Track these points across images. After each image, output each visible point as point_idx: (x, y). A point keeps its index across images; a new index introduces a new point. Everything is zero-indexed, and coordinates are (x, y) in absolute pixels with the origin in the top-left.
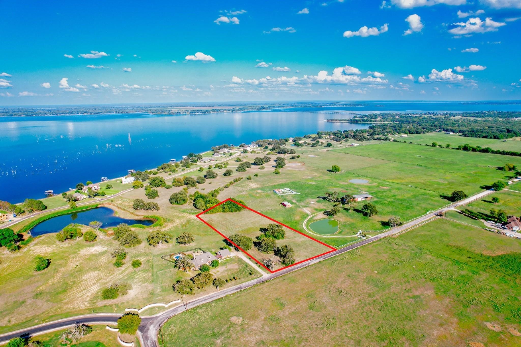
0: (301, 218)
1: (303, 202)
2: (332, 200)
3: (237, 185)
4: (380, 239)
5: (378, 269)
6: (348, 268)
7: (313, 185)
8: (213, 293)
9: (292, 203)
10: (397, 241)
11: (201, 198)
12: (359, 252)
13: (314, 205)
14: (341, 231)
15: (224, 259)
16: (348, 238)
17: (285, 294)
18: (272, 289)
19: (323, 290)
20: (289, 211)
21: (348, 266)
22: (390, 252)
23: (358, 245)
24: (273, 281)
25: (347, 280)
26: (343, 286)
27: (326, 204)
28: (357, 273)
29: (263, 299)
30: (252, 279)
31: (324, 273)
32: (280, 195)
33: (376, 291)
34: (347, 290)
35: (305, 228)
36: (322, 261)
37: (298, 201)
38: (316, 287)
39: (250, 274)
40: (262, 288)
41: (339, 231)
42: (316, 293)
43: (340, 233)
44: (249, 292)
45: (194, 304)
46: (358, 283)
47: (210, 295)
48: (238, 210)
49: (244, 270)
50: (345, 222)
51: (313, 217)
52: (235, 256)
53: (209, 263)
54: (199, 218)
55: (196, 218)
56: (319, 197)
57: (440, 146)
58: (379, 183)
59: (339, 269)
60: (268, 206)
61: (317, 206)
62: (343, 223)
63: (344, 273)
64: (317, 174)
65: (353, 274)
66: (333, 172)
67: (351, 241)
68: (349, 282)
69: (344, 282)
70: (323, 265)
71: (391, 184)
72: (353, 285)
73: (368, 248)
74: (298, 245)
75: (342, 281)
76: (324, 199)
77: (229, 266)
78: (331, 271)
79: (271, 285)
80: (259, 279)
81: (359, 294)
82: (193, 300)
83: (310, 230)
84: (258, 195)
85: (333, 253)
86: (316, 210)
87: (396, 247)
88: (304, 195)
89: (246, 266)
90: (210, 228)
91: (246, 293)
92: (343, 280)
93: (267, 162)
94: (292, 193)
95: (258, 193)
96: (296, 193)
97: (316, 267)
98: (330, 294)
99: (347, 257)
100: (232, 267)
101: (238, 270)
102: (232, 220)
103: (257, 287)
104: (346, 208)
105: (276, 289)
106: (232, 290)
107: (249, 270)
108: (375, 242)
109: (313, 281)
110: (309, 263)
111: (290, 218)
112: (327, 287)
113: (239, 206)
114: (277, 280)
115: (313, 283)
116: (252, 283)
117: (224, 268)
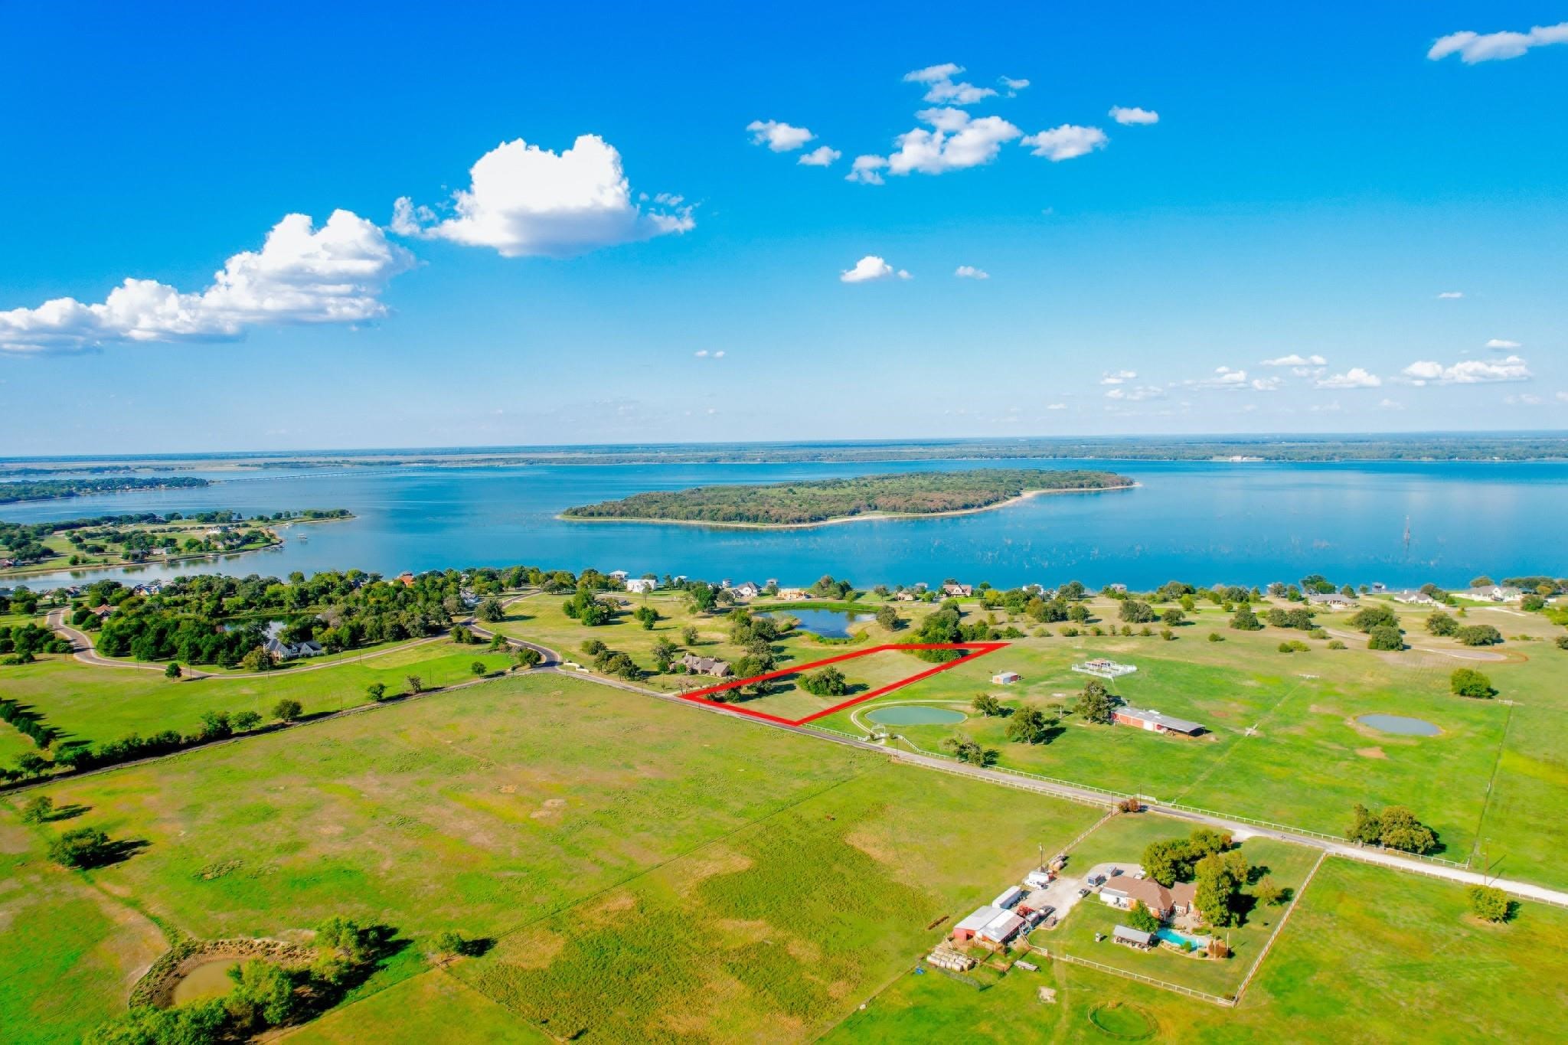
32: (1075, 669)
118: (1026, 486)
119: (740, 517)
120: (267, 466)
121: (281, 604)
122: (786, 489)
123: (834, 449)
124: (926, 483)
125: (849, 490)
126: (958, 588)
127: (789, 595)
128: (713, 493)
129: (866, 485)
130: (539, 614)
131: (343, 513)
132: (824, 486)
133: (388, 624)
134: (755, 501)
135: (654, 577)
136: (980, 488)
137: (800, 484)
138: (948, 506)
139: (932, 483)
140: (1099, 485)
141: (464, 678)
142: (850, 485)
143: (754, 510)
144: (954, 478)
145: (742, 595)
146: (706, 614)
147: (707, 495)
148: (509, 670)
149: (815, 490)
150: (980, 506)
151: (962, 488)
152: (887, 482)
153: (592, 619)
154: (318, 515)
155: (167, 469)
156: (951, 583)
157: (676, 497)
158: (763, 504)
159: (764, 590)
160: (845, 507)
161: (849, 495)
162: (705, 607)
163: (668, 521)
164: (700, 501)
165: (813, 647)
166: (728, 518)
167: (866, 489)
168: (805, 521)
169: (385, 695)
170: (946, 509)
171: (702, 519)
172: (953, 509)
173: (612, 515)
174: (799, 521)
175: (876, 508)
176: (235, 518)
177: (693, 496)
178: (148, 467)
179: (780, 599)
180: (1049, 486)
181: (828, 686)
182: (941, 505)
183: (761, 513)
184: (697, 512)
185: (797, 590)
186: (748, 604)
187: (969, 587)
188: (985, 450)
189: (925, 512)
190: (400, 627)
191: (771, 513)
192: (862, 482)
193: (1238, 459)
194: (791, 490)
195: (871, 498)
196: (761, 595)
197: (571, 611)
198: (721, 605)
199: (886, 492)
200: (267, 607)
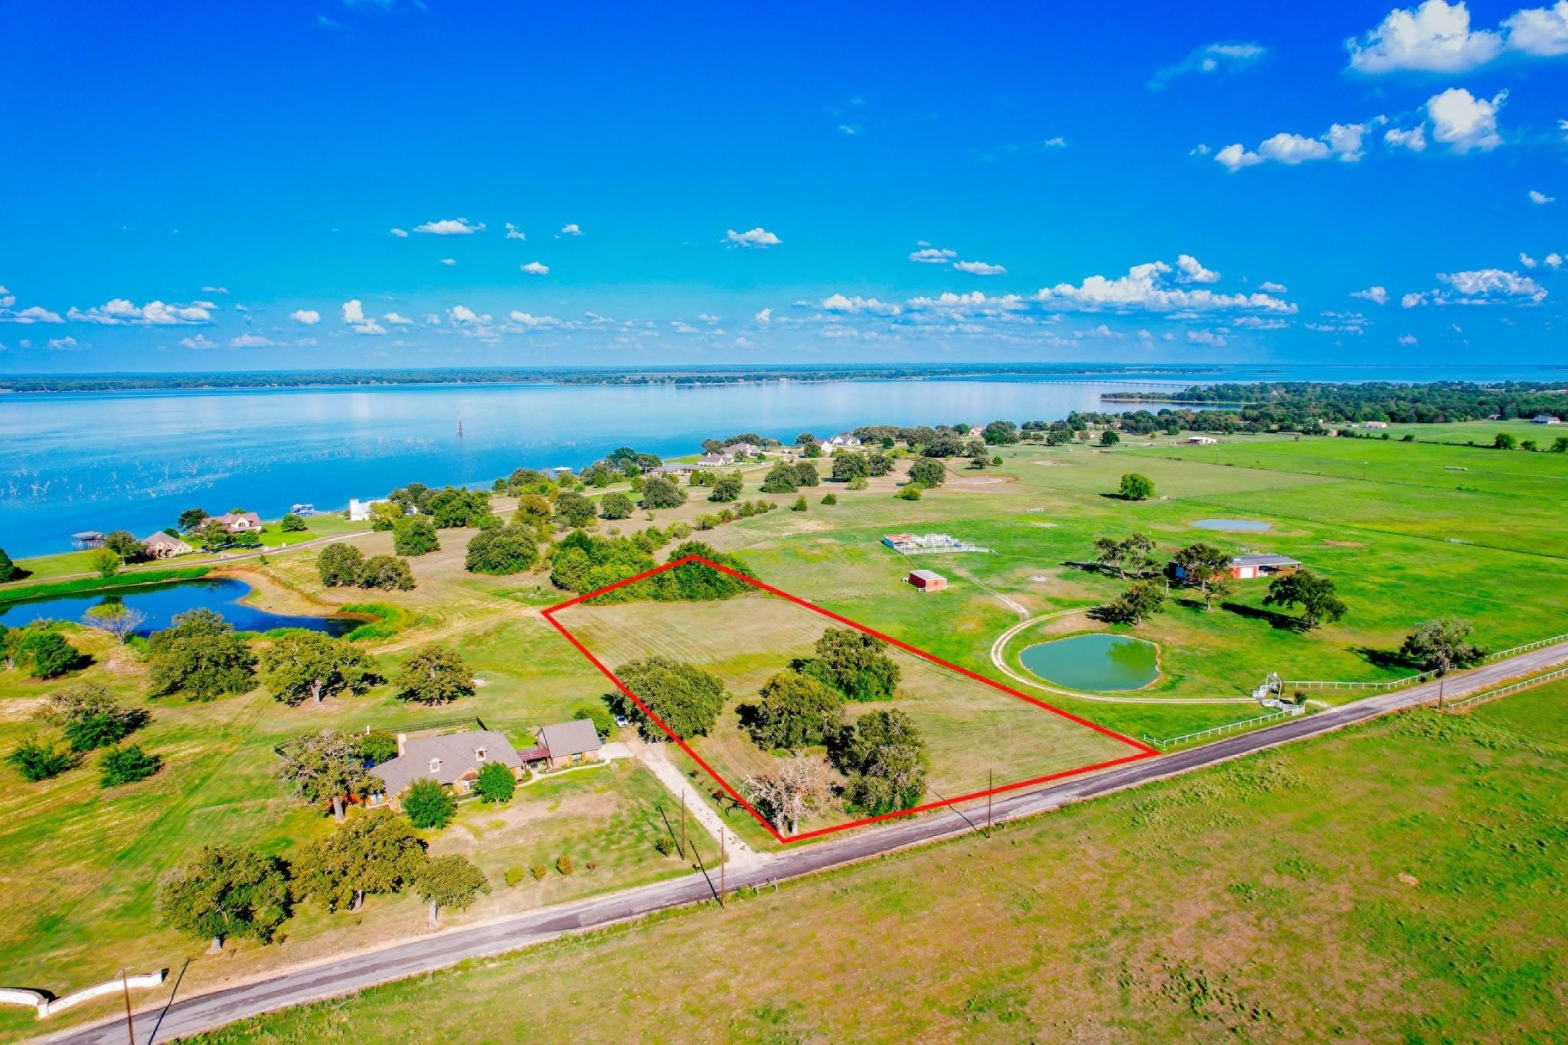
0: (984, 629)
1: (999, 575)
2: (1126, 575)
3: (744, 525)
4: (1385, 718)
5: (1416, 865)
6: (1228, 847)
7: (1045, 530)
8: (392, 943)
9: (952, 579)
10: (1480, 730)
11: (581, 546)
12: (1283, 771)
13: (1045, 587)
14: (1170, 678)
15: (565, 767)
16: (1213, 707)
17: (826, 984)
18: (754, 942)
19: (1080, 970)
20: (935, 603)
21: (1229, 837)
22: (1461, 778)
23: (1266, 736)
24: (775, 898)
25: (1233, 919)
26: (1209, 956)
27: (1097, 585)
28: (1286, 880)
29: (678, 1006)
30: (661, 877)
31: (1086, 869)
32: (906, 553)
33: (1449, 1006)
34: (1243, 983)
35: (998, 660)
36: (1077, 805)
37: (976, 572)
38: (1038, 948)
39: (661, 848)
40: (693, 935)
41: (1163, 679)
42: (1030, 988)
43: (1171, 687)
44: (605, 949)
45: (230, 1007)
46: (1307, 943)
47: (373, 949)
48: (722, 591)
49: (634, 826)
50: (1187, 648)
51: (1037, 625)
52: (622, 762)
53: (467, 778)
54: (551, 620)
55: (543, 617)
56: (1068, 564)
57: (1527, 445)
58: (1318, 531)
59: (1179, 850)
60: (851, 584)
61: (1060, 589)
62: (1178, 651)
63: (1206, 874)
64: (1061, 503)
65: (1268, 880)
66: (1125, 497)
67: (1228, 720)
68: (1251, 932)
69: (1214, 925)
70: (1081, 826)
71: (1368, 534)
72: (1280, 955)
73: (1325, 752)
74: (954, 726)
75: (1201, 924)
76: (1090, 568)
77: (570, 805)
78: (1128, 860)
79: (757, 916)
80: (699, 877)
81: (1334, 1021)
82: (248, 980)
83: (1019, 671)
84: (816, 552)
85: (1136, 767)
86: (1057, 602)
87: (1486, 757)
88: (1006, 557)
89: (659, 809)
90: (574, 649)
91: (586, 955)
92: (1204, 913)
93: (882, 474)
94: (955, 550)
95: (820, 546)
96: (973, 549)
97: (1039, 835)
98: (1125, 1002)
99: (1218, 791)
100: (582, 810)
101: (606, 826)
102: (682, 629)
103: (670, 926)
104: (1189, 598)
105: (781, 946)
106: (512, 934)
107: (663, 826)
108: (1358, 729)
109: (1017, 910)
110: (1003, 812)
111: (933, 628)
112: (1103, 957)
113: (722, 575)
114: (802, 893)
115: (1018, 922)
116: (653, 899)
117: (541, 811)
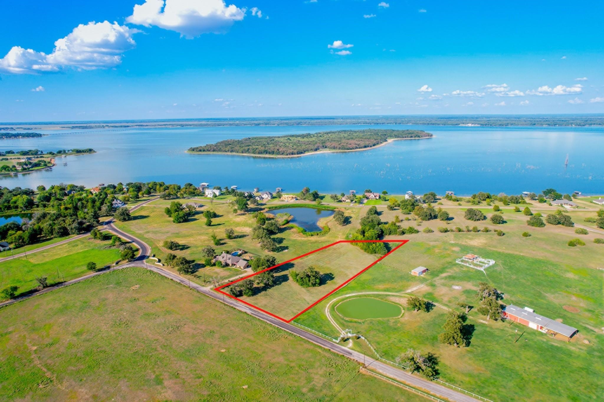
13: (445, 290)
20: (401, 278)
27: (464, 298)
35: (349, 295)
37: (449, 277)
51: (396, 296)
52: (245, 271)
61: (448, 293)
80: (200, 286)
118: (388, 137)
119: (266, 152)
120: (73, 128)
121: (17, 207)
122: (287, 138)
123: (307, 120)
124: (346, 135)
125: (314, 139)
126: (372, 195)
127: (287, 199)
128: (255, 140)
129: (321, 136)
130: (151, 215)
131: (90, 151)
132: (303, 136)
133: (56, 227)
134: (273, 144)
135: (219, 189)
136: (370, 138)
137: (293, 136)
138: (358, 147)
139: (349, 135)
140: (419, 137)
141: (83, 272)
142: (314, 136)
143: (272, 149)
144: (358, 133)
145: (263, 198)
146: (242, 212)
147: (252, 141)
148: (114, 264)
149: (299, 139)
150: (371, 147)
151: (361, 138)
152: (329, 135)
153: (178, 219)
154: (79, 152)
155: (29, 129)
156: (368, 192)
157: (239, 142)
158: (276, 146)
159: (274, 194)
160: (312, 147)
161: (314, 141)
162: (242, 209)
163: (234, 153)
164: (250, 144)
165: (300, 238)
166: (260, 153)
167: (321, 138)
168: (295, 154)
169: (17, 293)
170: (357, 148)
171: (249, 153)
172: (360, 148)
173: (209, 151)
174: (292, 154)
175: (326, 147)
176: (39, 153)
177: (247, 141)
178: (21, 128)
179: (282, 201)
180: (398, 137)
181: (309, 281)
182: (354, 146)
183: (276, 150)
184: (247, 150)
185: (291, 196)
186: (265, 204)
187: (378, 194)
188: (368, 121)
189: (348, 149)
190: (65, 229)
191: (280, 150)
192: (319, 135)
193: (470, 125)
194: (289, 139)
195: (324, 143)
196: (273, 198)
197: (169, 212)
198: (251, 206)
199: (330, 140)
200: (8, 209)
